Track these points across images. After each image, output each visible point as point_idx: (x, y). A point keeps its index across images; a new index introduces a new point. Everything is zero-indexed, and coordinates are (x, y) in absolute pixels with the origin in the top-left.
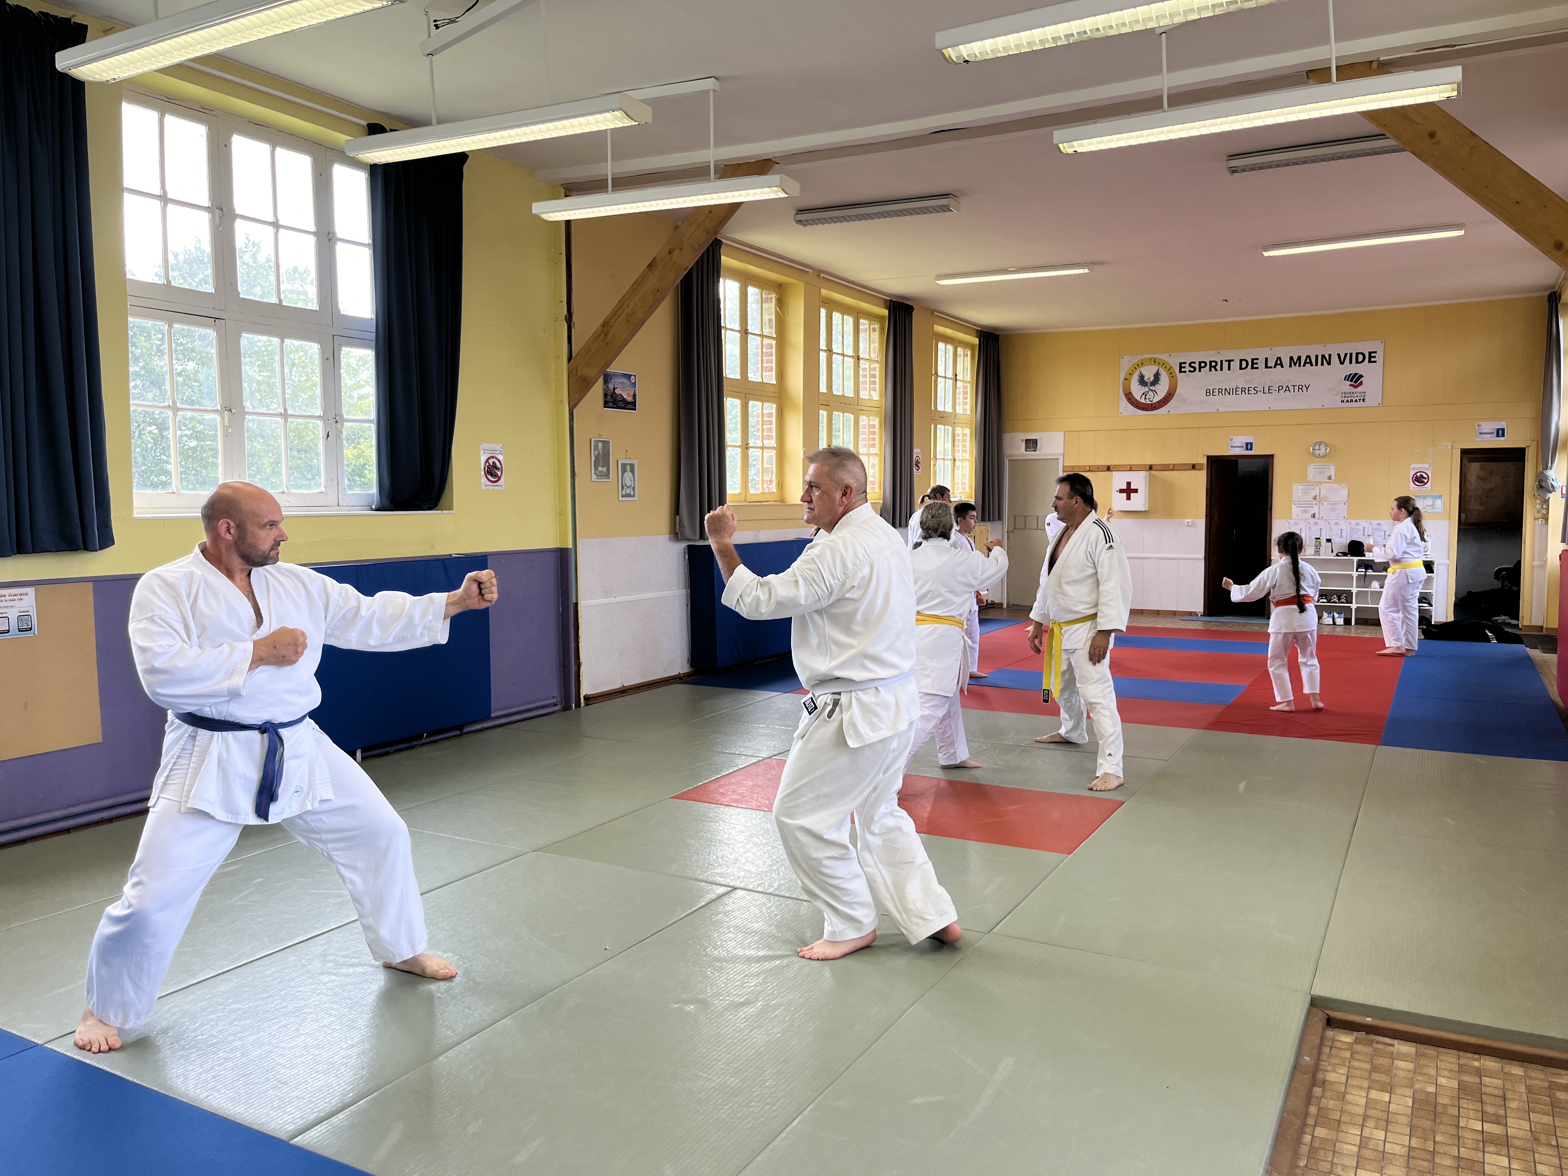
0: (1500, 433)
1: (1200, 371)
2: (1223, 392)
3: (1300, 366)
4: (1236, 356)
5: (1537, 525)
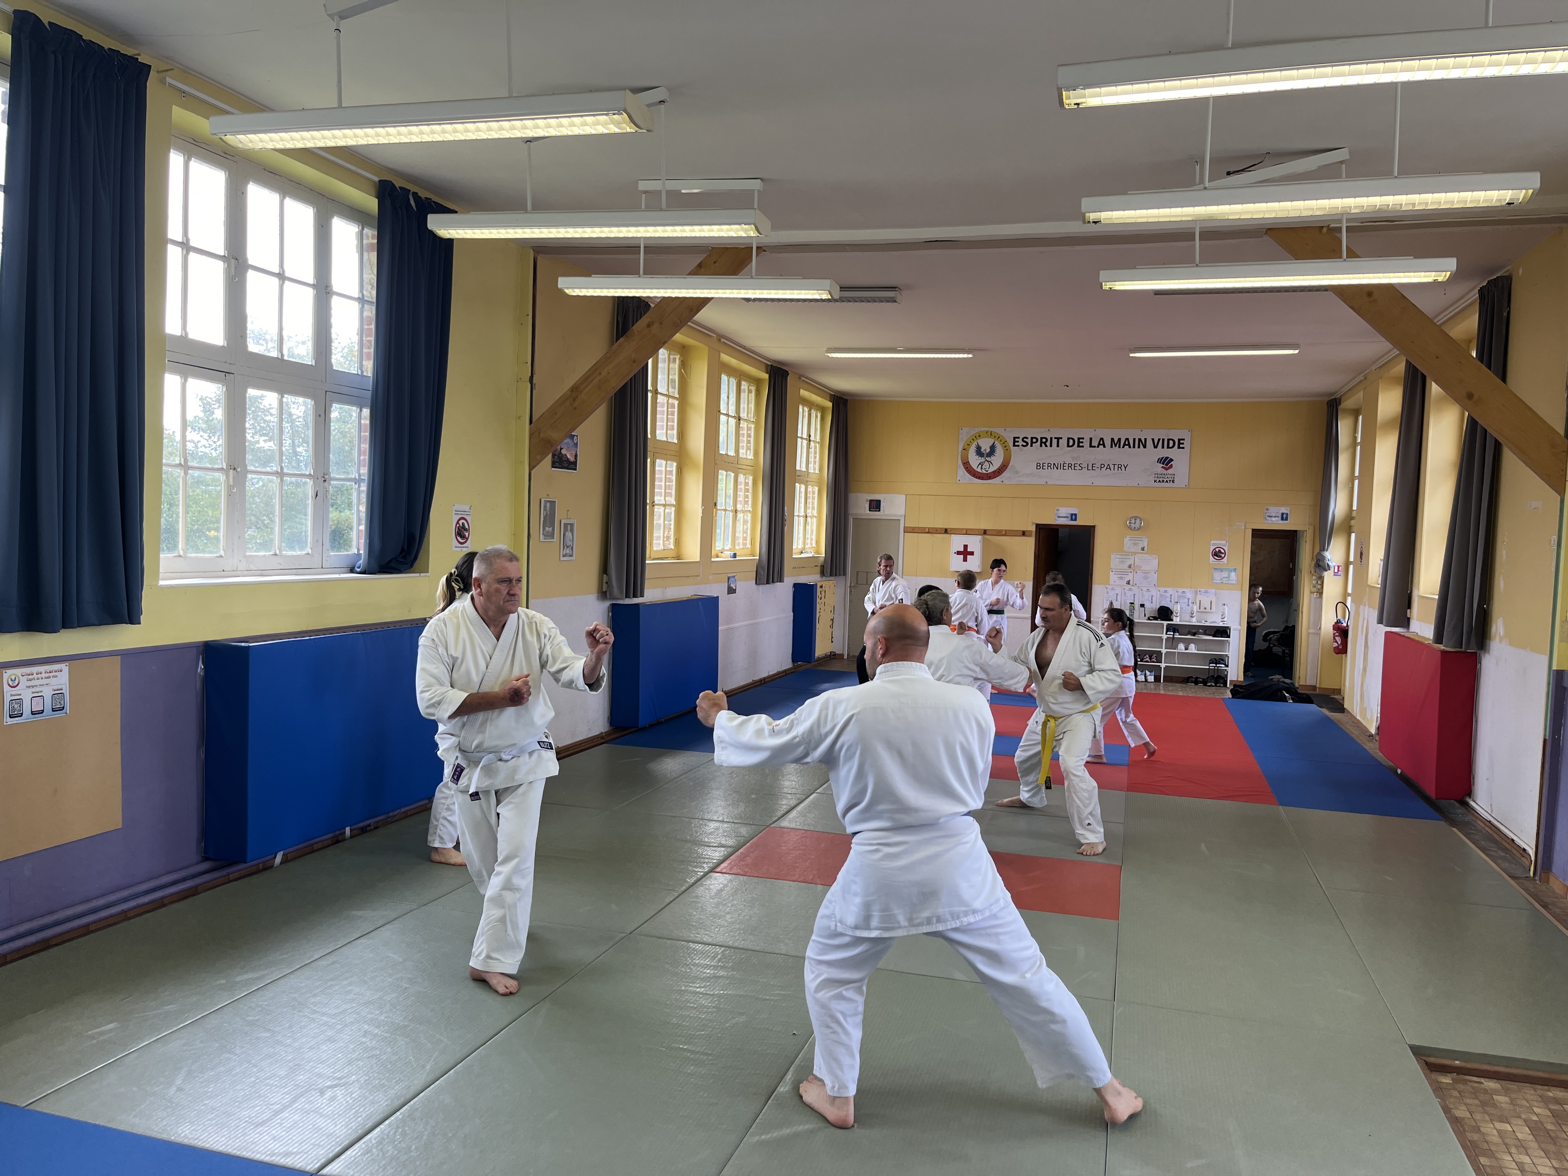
0: (1284, 517)
1: (1031, 446)
2: (1052, 466)
3: (1119, 447)
4: (1065, 434)
5: (1312, 597)
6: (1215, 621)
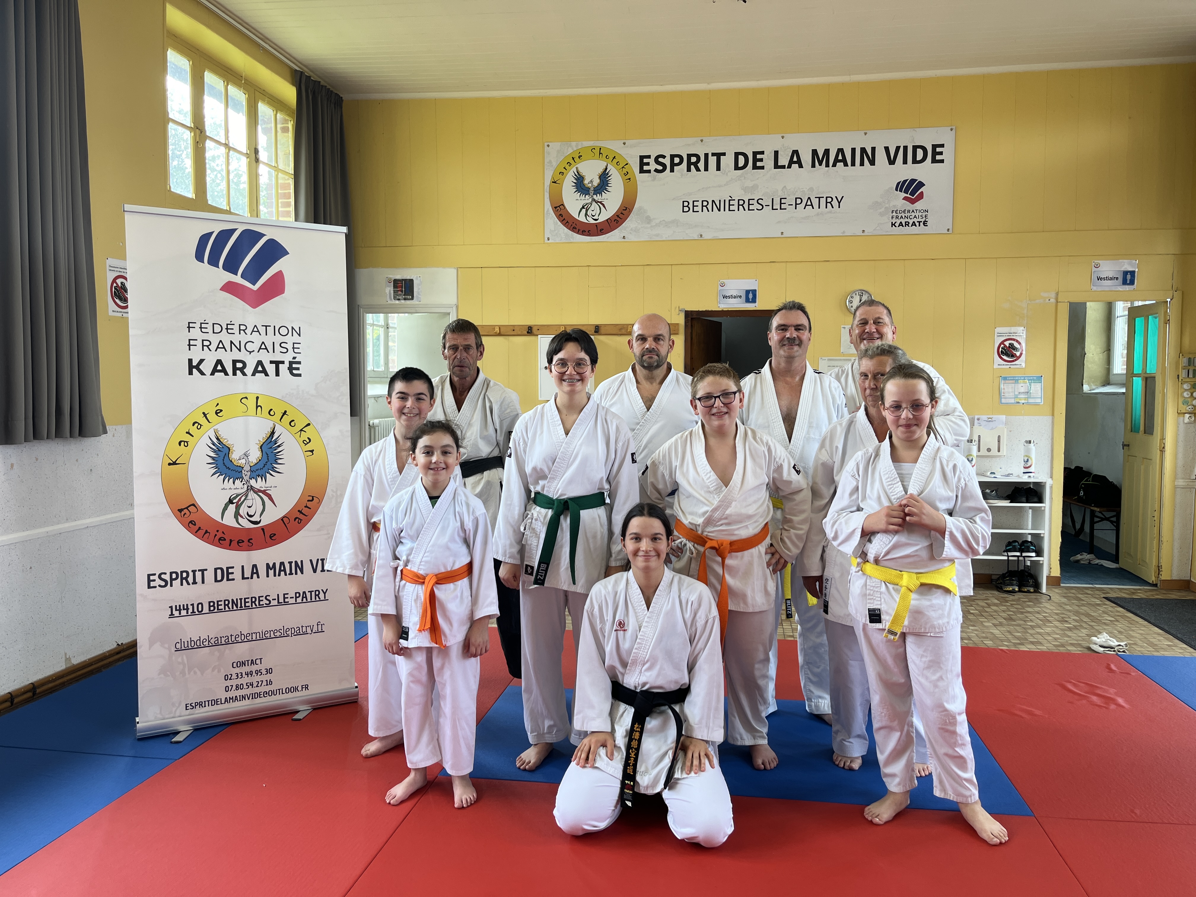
0: (1128, 277)
3: (827, 165)
4: (729, 146)
5: (1181, 423)
6: (1010, 472)
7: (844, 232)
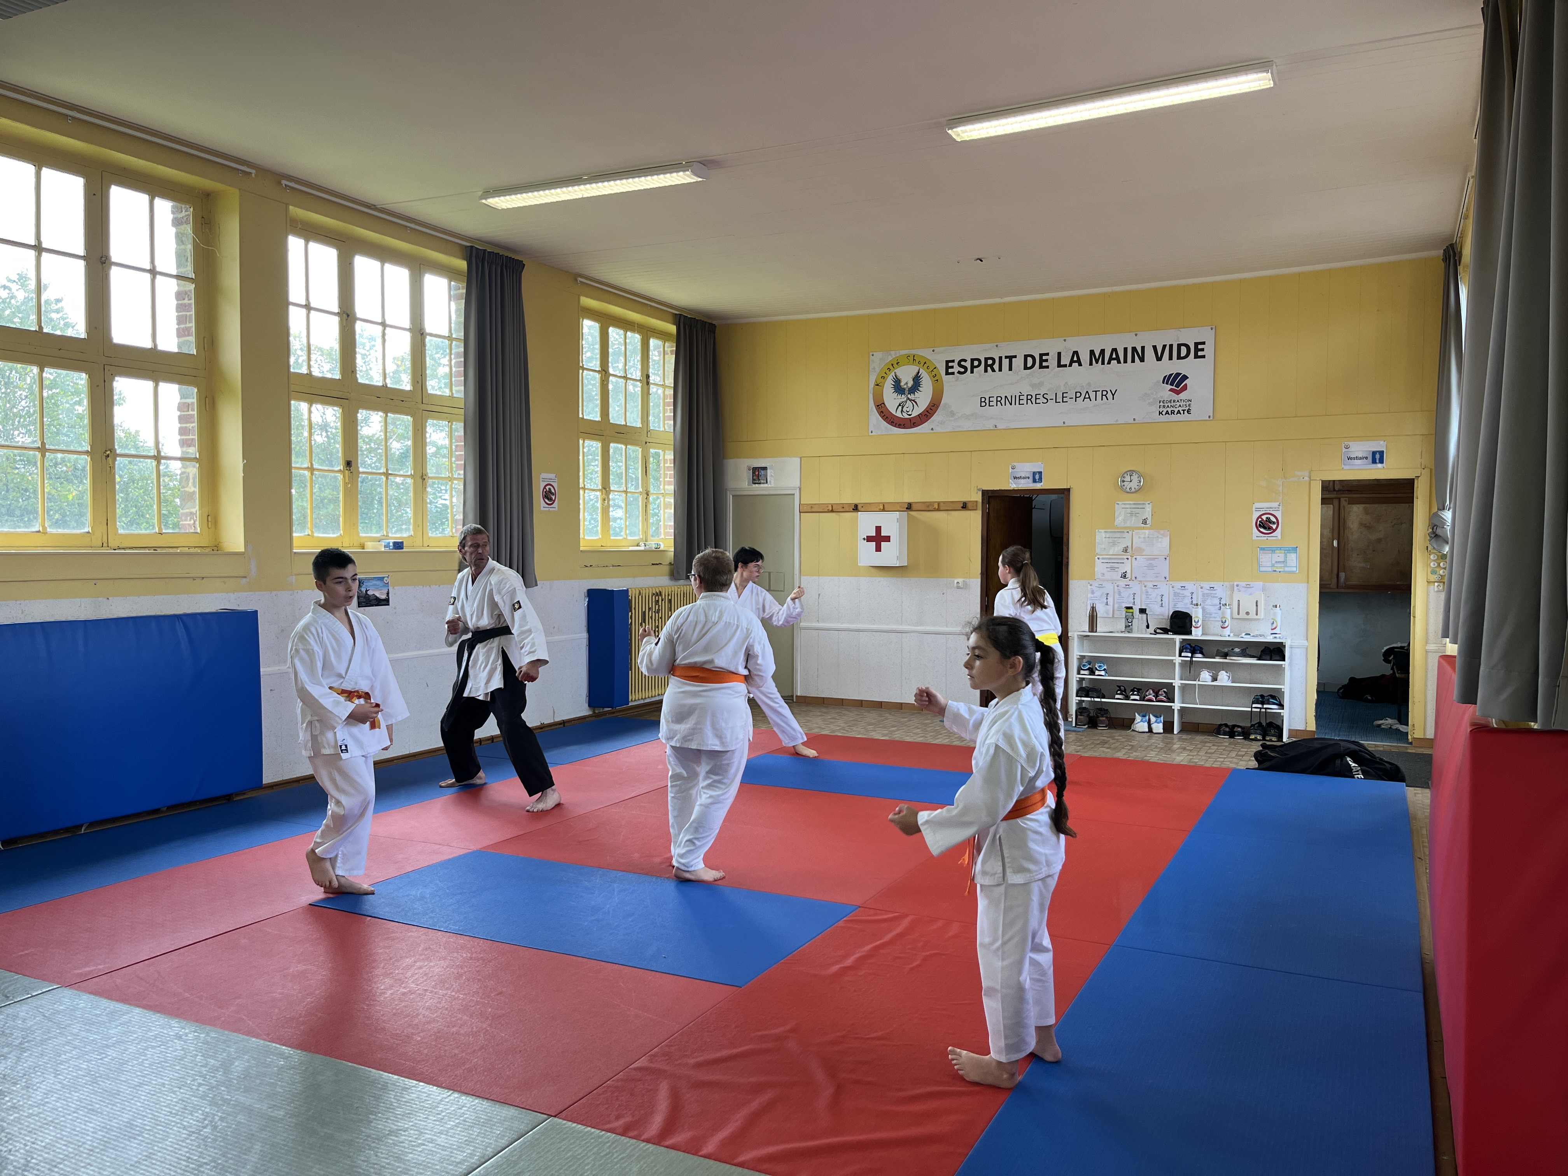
0: (1377, 457)
1: (972, 372)
2: (1003, 401)
3: (1103, 363)
4: (1020, 350)
5: (1432, 591)
6: (1263, 634)
7: (1117, 421)
